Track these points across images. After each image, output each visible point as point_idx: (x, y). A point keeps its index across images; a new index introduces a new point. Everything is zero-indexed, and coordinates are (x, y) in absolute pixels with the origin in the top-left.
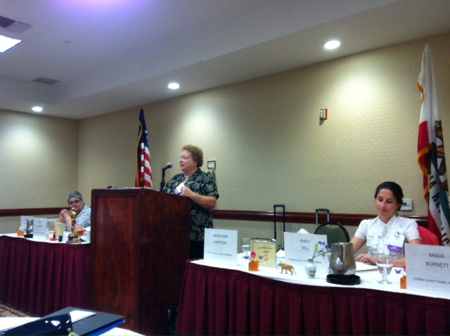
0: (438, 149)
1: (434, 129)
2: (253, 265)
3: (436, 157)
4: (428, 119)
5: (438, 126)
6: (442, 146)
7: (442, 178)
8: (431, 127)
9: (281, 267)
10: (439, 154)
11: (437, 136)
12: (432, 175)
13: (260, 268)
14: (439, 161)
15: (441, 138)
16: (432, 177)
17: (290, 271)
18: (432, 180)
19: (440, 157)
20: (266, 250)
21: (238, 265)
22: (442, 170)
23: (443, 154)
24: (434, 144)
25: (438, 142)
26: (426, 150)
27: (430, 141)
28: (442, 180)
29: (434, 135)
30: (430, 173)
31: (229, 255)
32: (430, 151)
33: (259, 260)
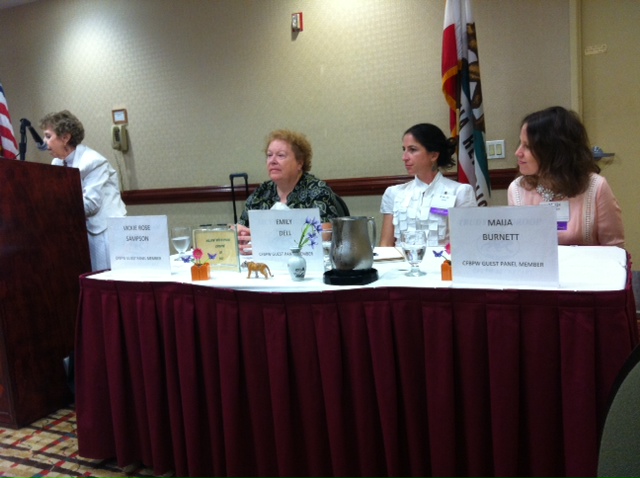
0: (471, 68)
1: (464, 36)
2: (200, 271)
3: (469, 80)
4: (456, 21)
5: (471, 31)
6: (476, 63)
7: (476, 113)
8: (460, 34)
9: (246, 269)
10: (473, 76)
11: (469, 48)
12: (462, 109)
13: (212, 273)
14: (473, 86)
15: (475, 51)
16: (463, 111)
17: (262, 272)
18: (463, 117)
19: (473, 80)
20: (220, 243)
21: (172, 274)
22: (476, 101)
23: (478, 74)
24: (465, 61)
25: (471, 58)
26: (454, 71)
27: (460, 57)
28: (477, 116)
29: (465, 47)
30: (459, 105)
31: (156, 258)
32: (459, 71)
33: (210, 261)
